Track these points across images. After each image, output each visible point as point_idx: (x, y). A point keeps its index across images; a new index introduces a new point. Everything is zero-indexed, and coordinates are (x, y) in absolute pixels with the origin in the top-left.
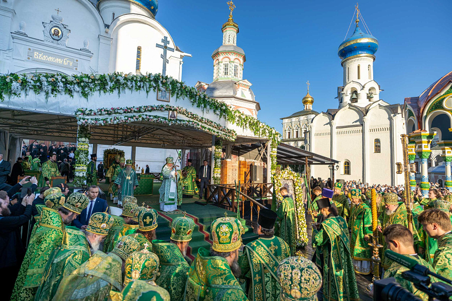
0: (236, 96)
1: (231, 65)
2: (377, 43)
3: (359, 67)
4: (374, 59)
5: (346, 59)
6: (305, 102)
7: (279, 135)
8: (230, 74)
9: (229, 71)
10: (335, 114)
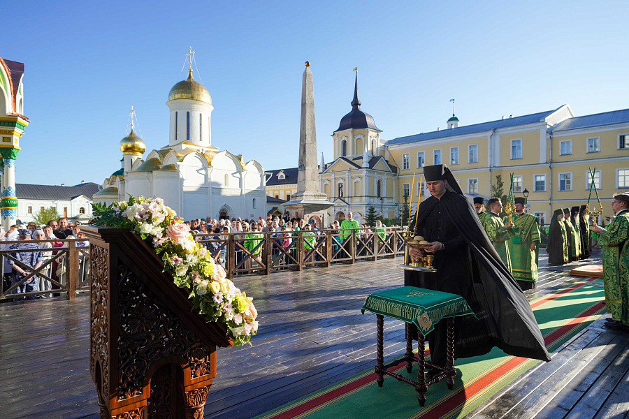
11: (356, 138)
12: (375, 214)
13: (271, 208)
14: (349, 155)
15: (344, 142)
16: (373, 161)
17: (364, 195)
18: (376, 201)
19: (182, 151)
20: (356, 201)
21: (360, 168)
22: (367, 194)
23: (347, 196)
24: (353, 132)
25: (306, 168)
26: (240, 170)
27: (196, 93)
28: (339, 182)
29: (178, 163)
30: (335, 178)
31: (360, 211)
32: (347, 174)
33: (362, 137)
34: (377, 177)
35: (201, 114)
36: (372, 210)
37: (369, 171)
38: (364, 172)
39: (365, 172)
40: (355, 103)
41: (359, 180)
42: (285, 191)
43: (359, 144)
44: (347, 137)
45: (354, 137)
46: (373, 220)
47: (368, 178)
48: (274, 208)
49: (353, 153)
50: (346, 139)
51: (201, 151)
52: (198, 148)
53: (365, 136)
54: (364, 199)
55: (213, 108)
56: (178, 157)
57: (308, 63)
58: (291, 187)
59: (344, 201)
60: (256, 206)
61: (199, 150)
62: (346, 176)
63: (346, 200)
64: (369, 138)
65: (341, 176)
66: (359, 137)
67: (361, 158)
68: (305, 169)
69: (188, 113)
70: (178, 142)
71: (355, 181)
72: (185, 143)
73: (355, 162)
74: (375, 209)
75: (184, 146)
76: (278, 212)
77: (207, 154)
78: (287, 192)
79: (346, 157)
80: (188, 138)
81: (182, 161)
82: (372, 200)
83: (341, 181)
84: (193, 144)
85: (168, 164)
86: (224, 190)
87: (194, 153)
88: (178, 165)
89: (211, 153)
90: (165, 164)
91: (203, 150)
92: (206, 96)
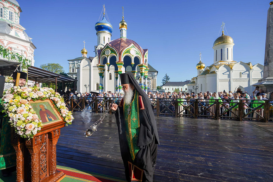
0: (10, 34)
1: (5, 10)
2: (112, 28)
3: (104, 38)
4: (111, 36)
5: (99, 32)
6: (83, 52)
7: (28, 61)
8: (4, 17)
9: (3, 14)
10: (92, 60)
19: (219, 65)
26: (248, 70)
27: (225, 40)
35: (228, 49)
55: (234, 44)
56: (217, 68)
61: (226, 64)
68: (268, 64)
69: (222, 50)
70: (217, 62)
72: (220, 62)
77: (230, 65)
80: (222, 59)
84: (224, 61)
85: (213, 71)
86: (239, 79)
87: (223, 66)
88: (216, 71)
89: (232, 64)
90: (211, 71)
91: (228, 63)
92: (231, 40)
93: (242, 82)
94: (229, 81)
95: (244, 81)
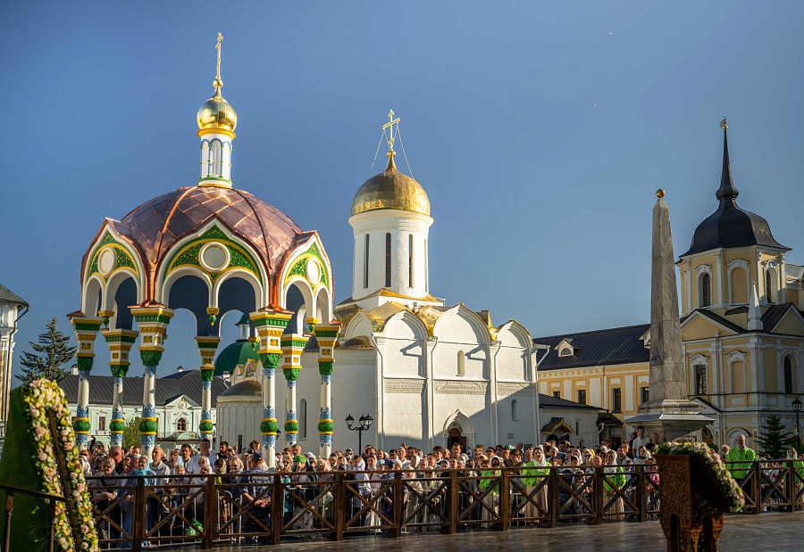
11: (731, 268)
12: (782, 432)
13: (547, 420)
14: (717, 304)
15: (705, 279)
16: (772, 314)
17: (755, 389)
18: (784, 403)
19: (380, 310)
20: (737, 402)
21: (741, 330)
22: (762, 388)
23: (715, 391)
24: (723, 256)
25: (665, 362)
26: (485, 343)
27: (403, 197)
28: (696, 362)
29: (376, 334)
30: (687, 354)
31: (747, 425)
32: (714, 344)
33: (744, 264)
34: (781, 349)
35: (411, 236)
36: (774, 423)
37: (764, 338)
38: (753, 341)
39: (755, 340)
40: (727, 194)
41: (741, 357)
42: (574, 382)
43: (738, 281)
44: (711, 266)
45: (725, 265)
46: (778, 446)
47: (761, 353)
48: (555, 420)
49: (725, 300)
50: (708, 270)
51: (411, 307)
52: (405, 302)
53: (752, 263)
54: (754, 398)
55: (431, 221)
56: (374, 322)
57: (661, 191)
58: (588, 374)
59: (709, 404)
60: (518, 415)
61: (407, 306)
62: (712, 349)
63: (714, 400)
64: (760, 267)
65: (700, 350)
66: (737, 265)
67: (744, 309)
68: (662, 363)
69: (388, 236)
70: (370, 290)
71: (733, 359)
72: (383, 294)
73: (731, 318)
74: (782, 422)
75: (382, 300)
76: (562, 426)
77: (421, 311)
78: (578, 384)
79: (711, 308)
80: (388, 284)
81: (381, 329)
82: (772, 401)
83: (701, 360)
84: (397, 294)
85: (354, 336)
86: (456, 384)
87: (401, 315)
88: (376, 338)
89: (430, 311)
90: (348, 336)
91: (415, 305)
92: (419, 199)
93: (464, 395)
94: (423, 390)
95: (471, 393)
